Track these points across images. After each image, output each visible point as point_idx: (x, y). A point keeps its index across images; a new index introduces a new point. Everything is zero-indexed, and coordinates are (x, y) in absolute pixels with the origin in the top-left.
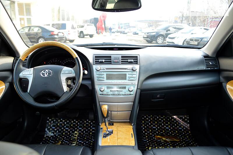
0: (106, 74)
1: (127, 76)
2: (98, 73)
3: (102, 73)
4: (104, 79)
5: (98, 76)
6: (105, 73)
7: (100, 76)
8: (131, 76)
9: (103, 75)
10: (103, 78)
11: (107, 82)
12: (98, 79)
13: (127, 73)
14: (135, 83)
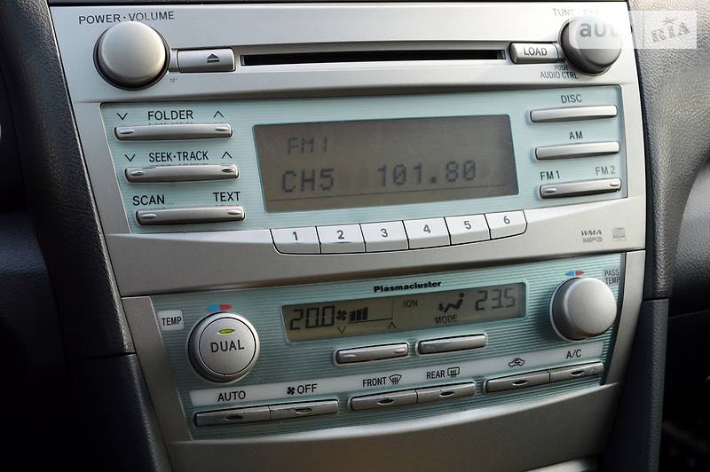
0: (260, 131)
1: (526, 141)
2: (138, 121)
3: (203, 120)
4: (239, 210)
5: (141, 163)
6: (240, 123)
7: (177, 166)
8: (557, 140)
9: (214, 150)
10: (220, 197)
11: (284, 237)
12: (150, 211)
13: (514, 108)
14: (619, 233)
